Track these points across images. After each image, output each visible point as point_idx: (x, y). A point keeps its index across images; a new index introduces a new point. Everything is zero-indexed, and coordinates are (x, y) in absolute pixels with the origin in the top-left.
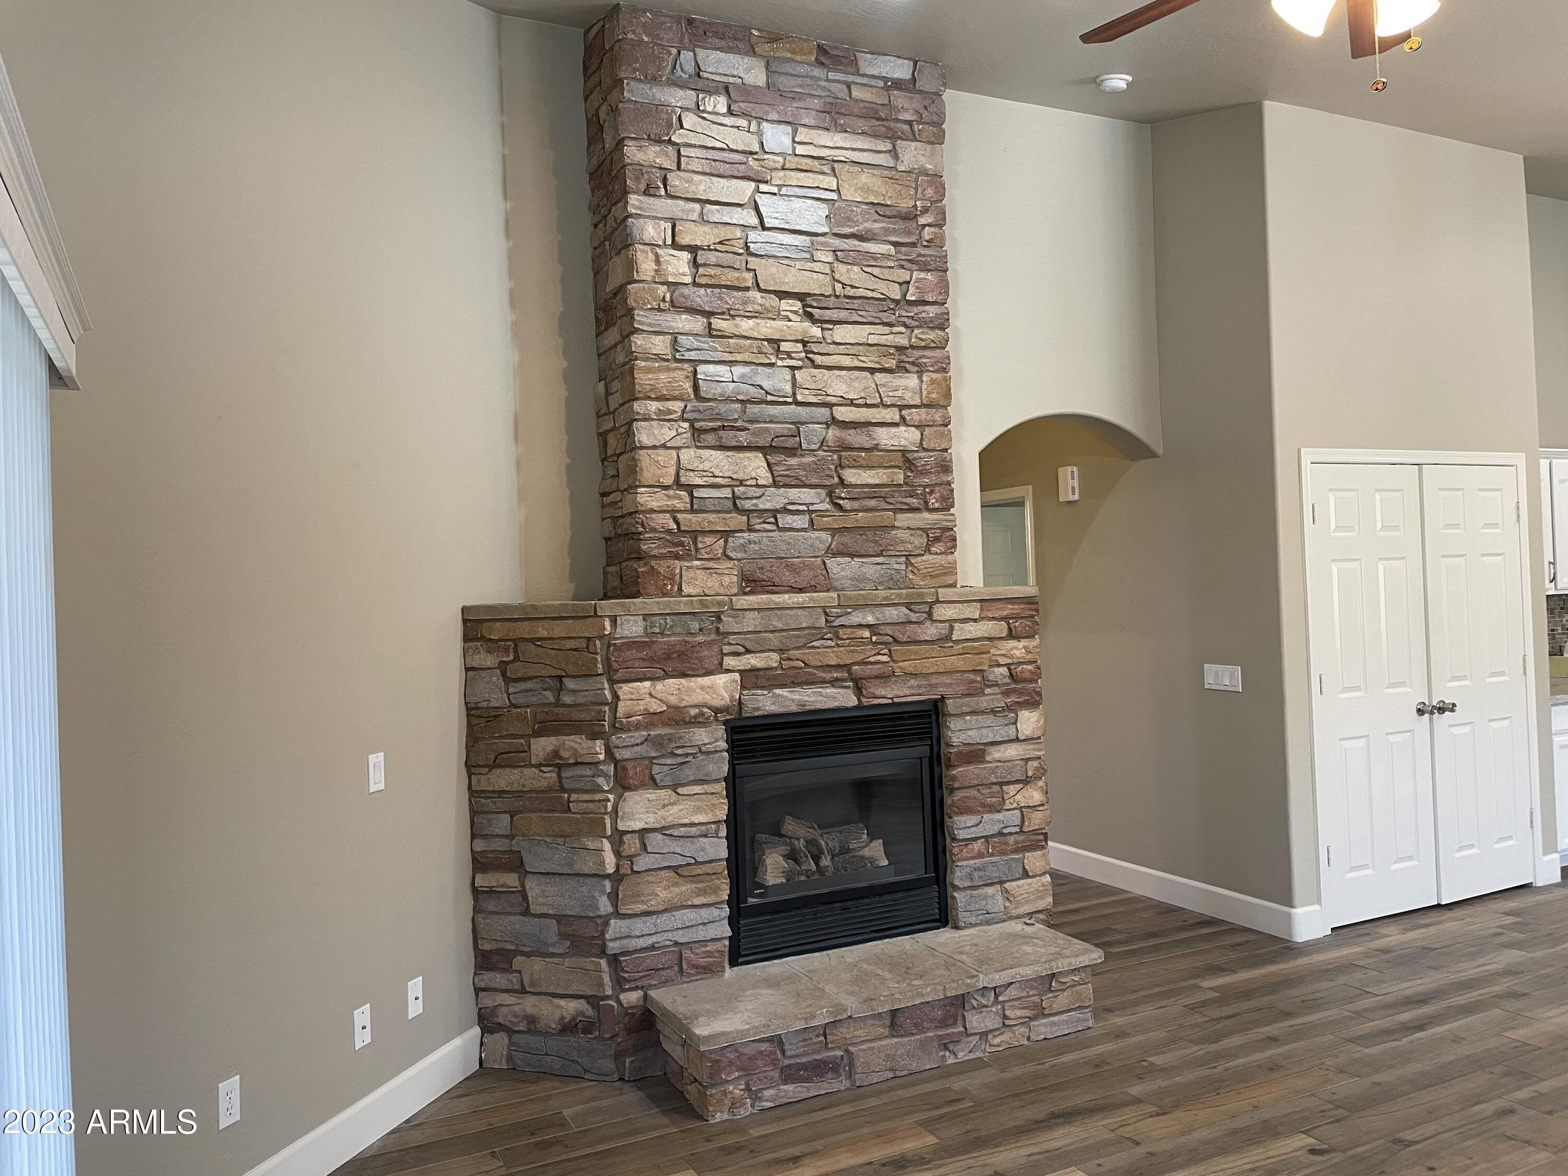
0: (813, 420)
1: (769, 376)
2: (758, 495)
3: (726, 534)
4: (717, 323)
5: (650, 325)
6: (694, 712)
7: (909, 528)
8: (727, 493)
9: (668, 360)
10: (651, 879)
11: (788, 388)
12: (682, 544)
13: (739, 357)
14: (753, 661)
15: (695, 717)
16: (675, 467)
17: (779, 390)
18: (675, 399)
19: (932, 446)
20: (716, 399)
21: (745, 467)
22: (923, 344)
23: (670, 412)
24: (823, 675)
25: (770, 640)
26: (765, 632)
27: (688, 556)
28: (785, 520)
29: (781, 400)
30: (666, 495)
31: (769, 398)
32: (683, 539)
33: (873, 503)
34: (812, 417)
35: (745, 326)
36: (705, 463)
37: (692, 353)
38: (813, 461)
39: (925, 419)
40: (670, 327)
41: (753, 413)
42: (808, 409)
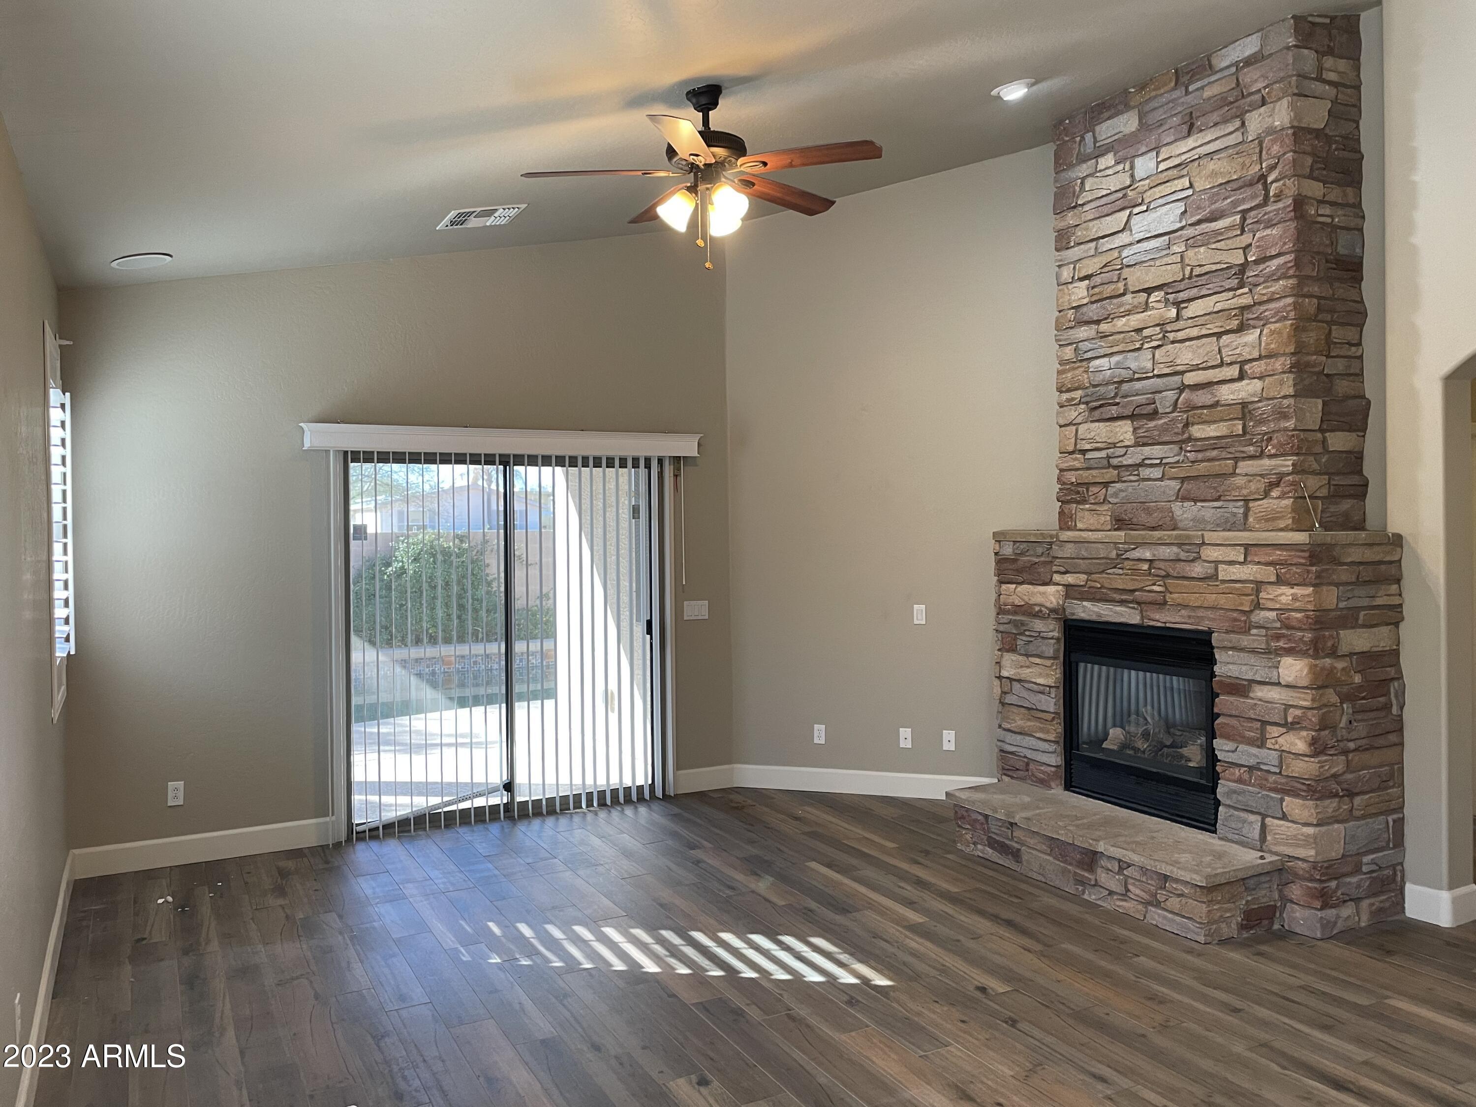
0: (1168, 388)
1: (1136, 359)
2: (1122, 454)
3: (1106, 485)
4: (1104, 327)
5: (1065, 340)
6: (1037, 609)
7: (1246, 475)
8: (1103, 454)
9: (1074, 362)
10: (1015, 711)
11: (1149, 365)
12: (1078, 493)
13: (1115, 349)
14: (1070, 579)
15: (1038, 612)
16: (1074, 439)
17: (1142, 369)
18: (1076, 389)
19: (1271, 395)
20: (1101, 384)
21: (1116, 433)
22: (1265, 298)
23: (1073, 399)
24: (1115, 595)
25: (1080, 565)
26: (1077, 558)
27: (1084, 501)
28: (1145, 472)
29: (1144, 376)
30: (1072, 458)
31: (1137, 376)
32: (1079, 489)
33: (1214, 453)
34: (1167, 386)
35: (1120, 323)
36: (1091, 434)
37: (1089, 353)
38: (1165, 422)
39: (1266, 369)
40: (1075, 339)
41: (1125, 390)
42: (1165, 380)
